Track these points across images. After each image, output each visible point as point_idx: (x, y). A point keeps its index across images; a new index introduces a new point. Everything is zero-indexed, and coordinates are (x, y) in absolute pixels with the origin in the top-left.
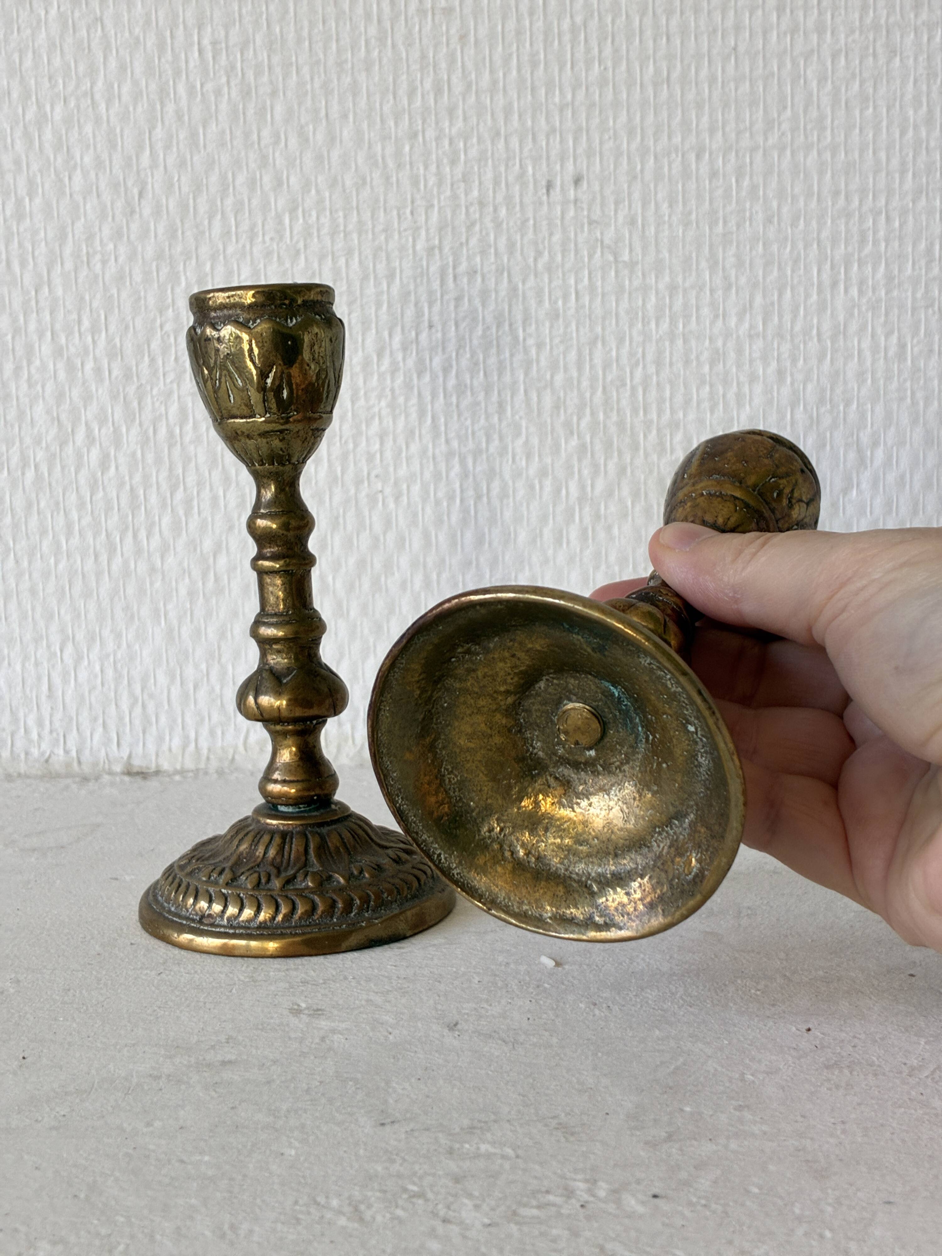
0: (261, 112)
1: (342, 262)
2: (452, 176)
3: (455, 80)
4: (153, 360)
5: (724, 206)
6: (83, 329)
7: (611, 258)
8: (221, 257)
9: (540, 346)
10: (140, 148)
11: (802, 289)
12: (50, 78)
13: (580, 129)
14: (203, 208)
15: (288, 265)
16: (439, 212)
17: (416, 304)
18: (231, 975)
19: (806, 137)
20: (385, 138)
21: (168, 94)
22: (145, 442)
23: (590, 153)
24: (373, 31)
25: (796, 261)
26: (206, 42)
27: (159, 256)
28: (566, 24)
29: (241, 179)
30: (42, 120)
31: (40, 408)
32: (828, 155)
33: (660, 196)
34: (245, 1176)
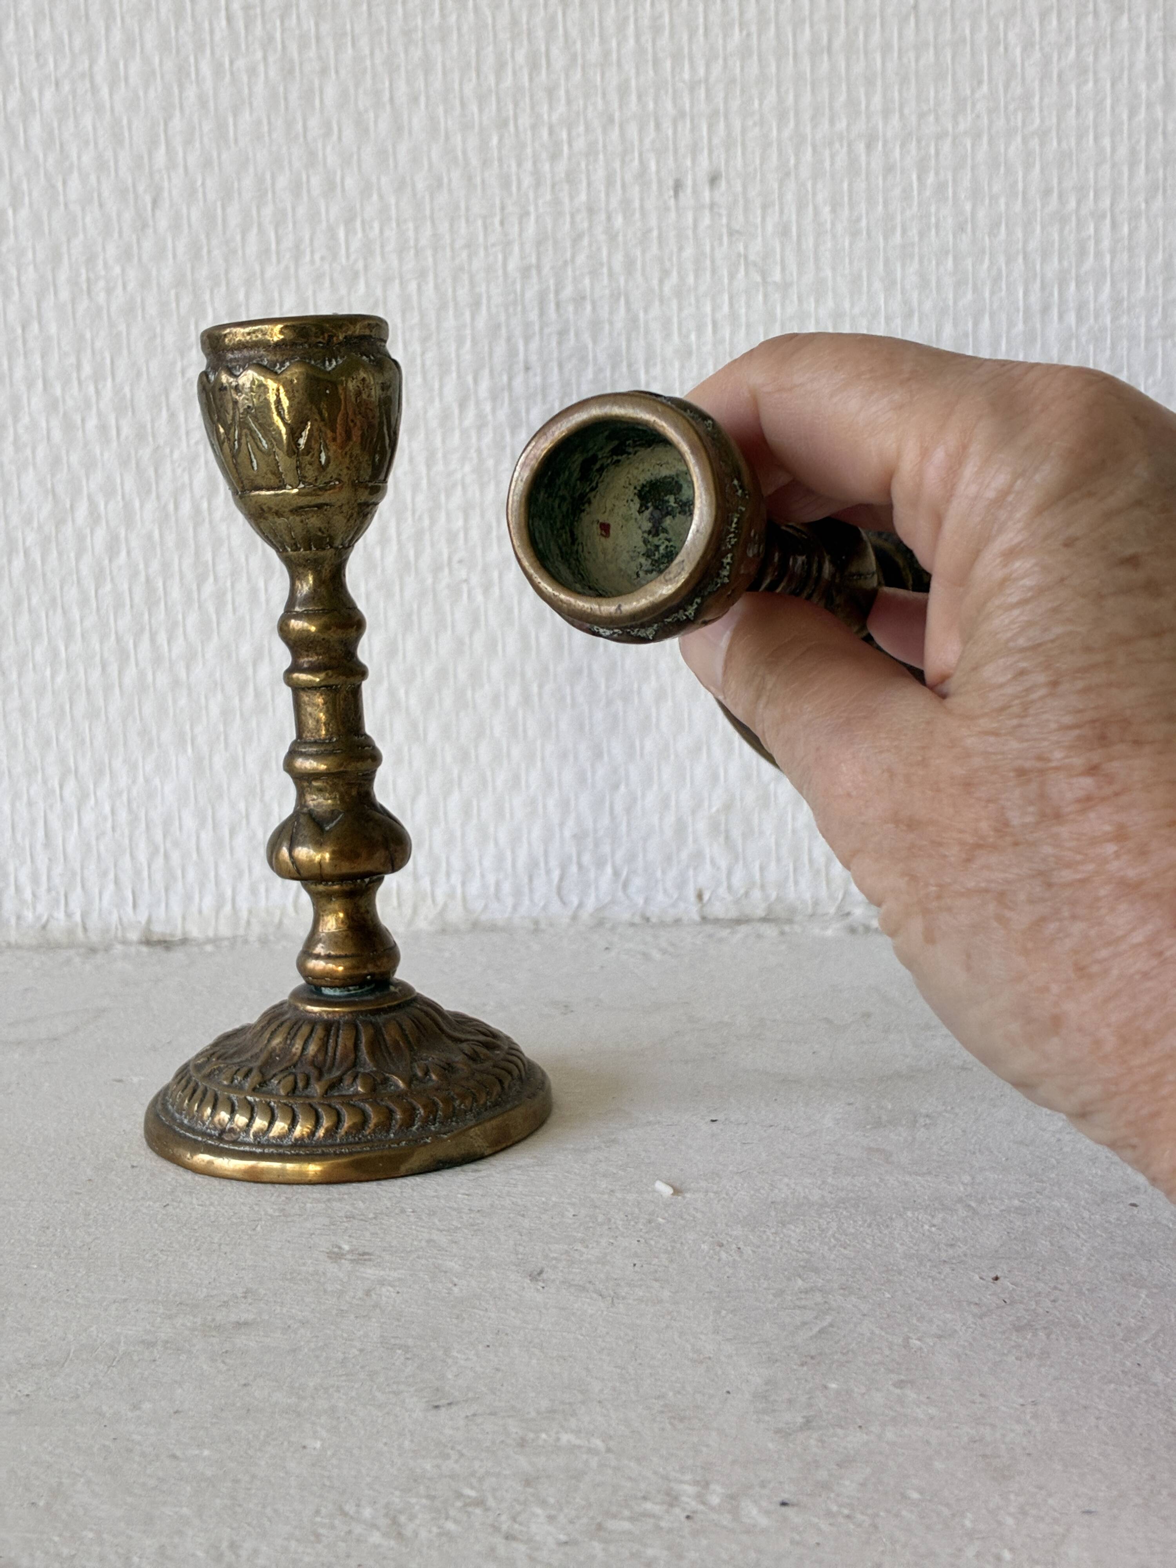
0: (307, 96)
1: (413, 286)
2: (553, 177)
3: (555, 51)
4: (172, 416)
5: (903, 212)
6: (83, 377)
7: (759, 279)
8: (259, 282)
10: (153, 144)
11: (1004, 317)
12: (38, 56)
13: (715, 113)
14: (234, 221)
15: (343, 291)
16: (537, 221)
17: (509, 339)
18: (256, 1208)
19: (1008, 120)
20: (466, 127)
21: (188, 74)
22: (163, 519)
23: (729, 145)
25: (996, 280)
27: (179, 282)
29: (283, 181)
30: (28, 109)
31: (29, 478)
32: (1035, 143)
33: (820, 197)
34: (254, 1477)
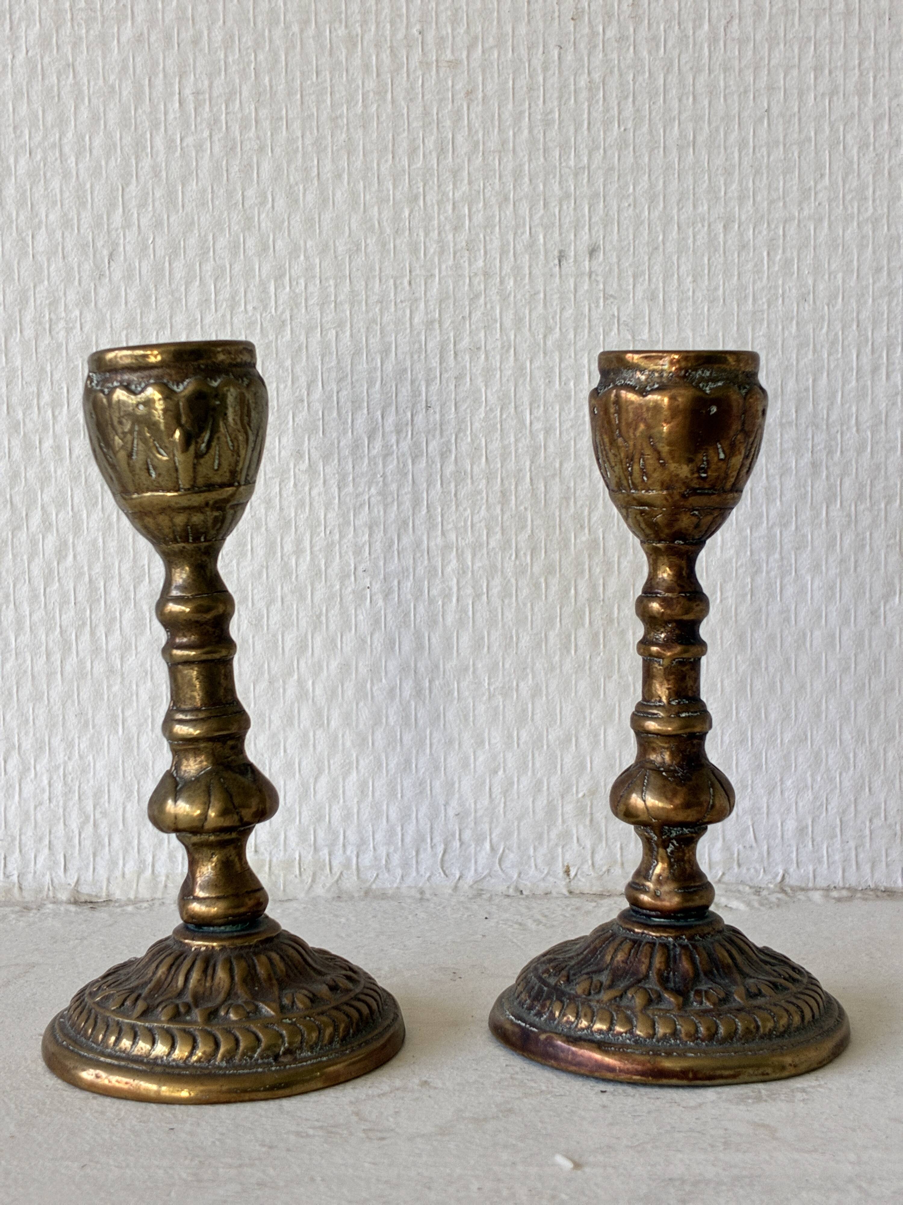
0: (246, 170)
1: (332, 334)
2: (455, 245)
3: (460, 139)
5: (754, 283)
6: (42, 404)
7: (630, 337)
8: (199, 327)
9: (548, 431)
10: (112, 206)
11: (839, 374)
12: (15, 128)
13: (596, 195)
14: (179, 273)
15: (272, 337)
16: (440, 283)
17: (413, 382)
19: (845, 208)
20: (382, 201)
21: (145, 148)
23: (606, 223)
24: (371, 84)
25: (833, 343)
26: (187, 92)
28: (583, 81)
29: (222, 242)
32: (868, 229)
33: (683, 269)
